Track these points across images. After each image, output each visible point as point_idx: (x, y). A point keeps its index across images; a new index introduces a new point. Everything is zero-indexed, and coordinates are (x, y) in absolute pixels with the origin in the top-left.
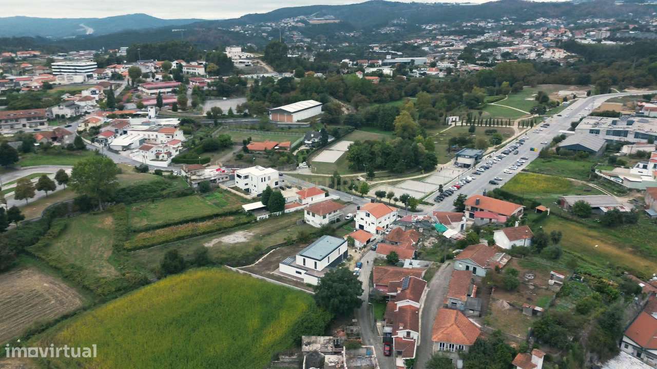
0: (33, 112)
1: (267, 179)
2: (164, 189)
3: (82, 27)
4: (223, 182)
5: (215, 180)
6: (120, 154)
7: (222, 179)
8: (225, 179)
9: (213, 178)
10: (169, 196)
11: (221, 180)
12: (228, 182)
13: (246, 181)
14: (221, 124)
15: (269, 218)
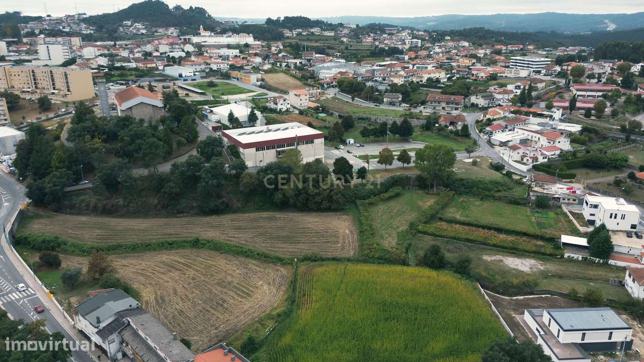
0: (452, 98)
1: (619, 217)
2: (499, 191)
3: (606, 23)
4: (568, 204)
5: (559, 198)
6: (494, 148)
7: (569, 200)
8: (571, 201)
9: (557, 196)
10: (499, 199)
11: (566, 201)
12: (575, 205)
13: (593, 211)
14: (634, 141)
15: (582, 260)
